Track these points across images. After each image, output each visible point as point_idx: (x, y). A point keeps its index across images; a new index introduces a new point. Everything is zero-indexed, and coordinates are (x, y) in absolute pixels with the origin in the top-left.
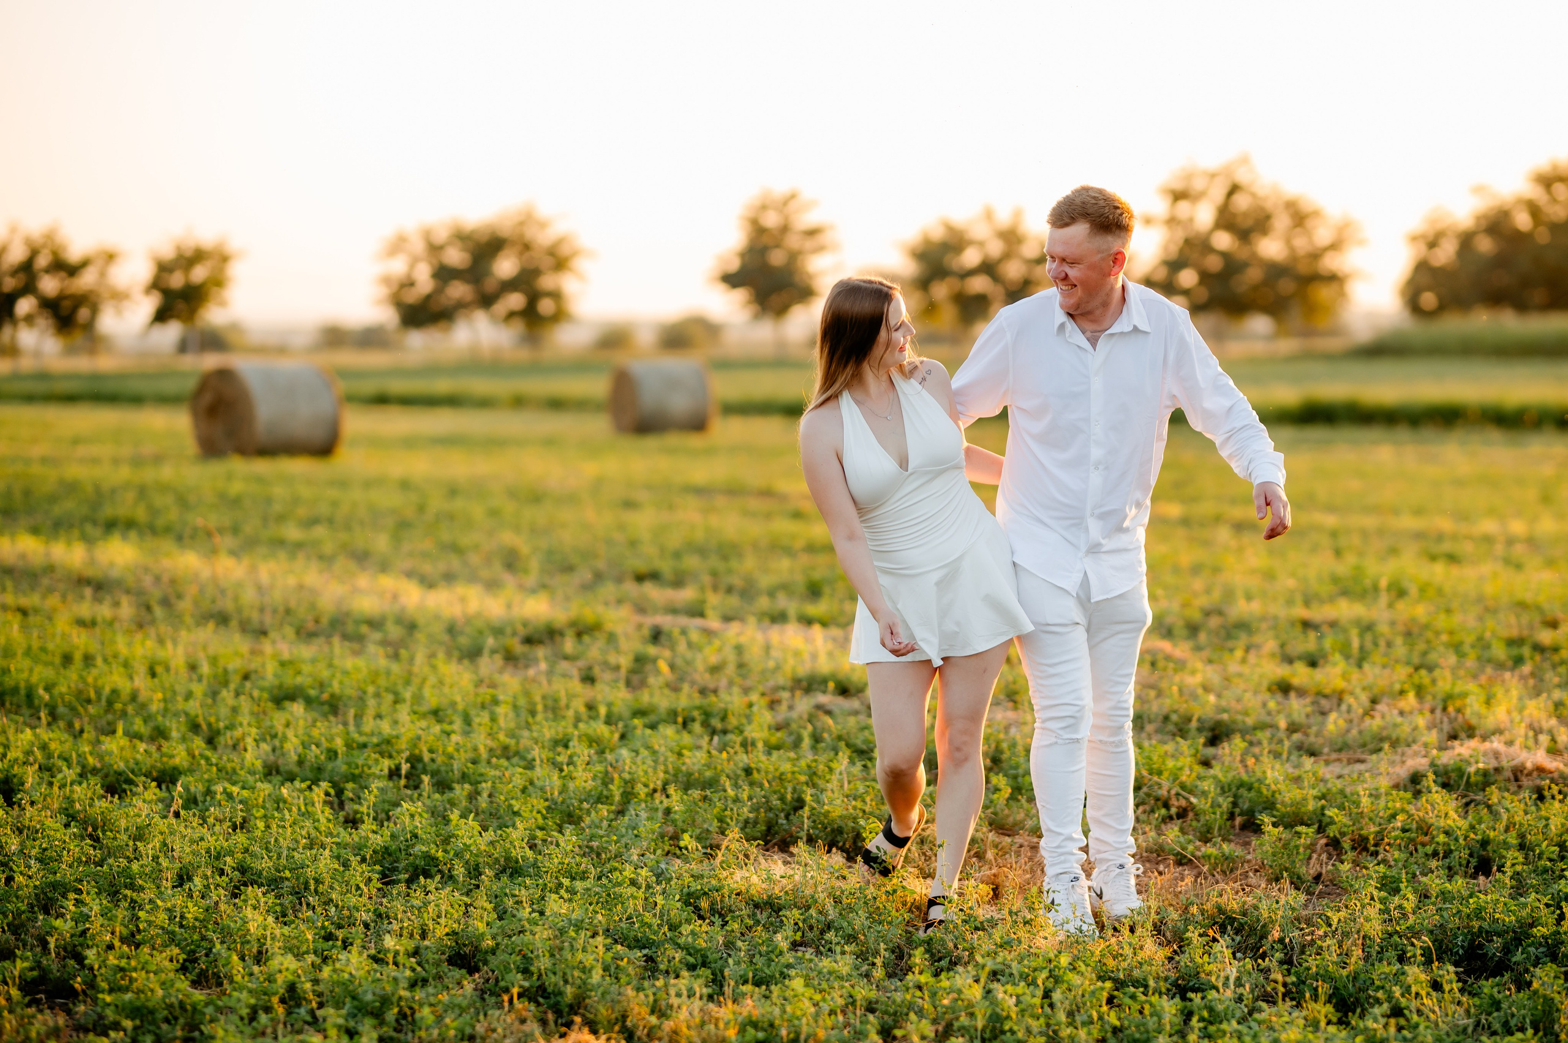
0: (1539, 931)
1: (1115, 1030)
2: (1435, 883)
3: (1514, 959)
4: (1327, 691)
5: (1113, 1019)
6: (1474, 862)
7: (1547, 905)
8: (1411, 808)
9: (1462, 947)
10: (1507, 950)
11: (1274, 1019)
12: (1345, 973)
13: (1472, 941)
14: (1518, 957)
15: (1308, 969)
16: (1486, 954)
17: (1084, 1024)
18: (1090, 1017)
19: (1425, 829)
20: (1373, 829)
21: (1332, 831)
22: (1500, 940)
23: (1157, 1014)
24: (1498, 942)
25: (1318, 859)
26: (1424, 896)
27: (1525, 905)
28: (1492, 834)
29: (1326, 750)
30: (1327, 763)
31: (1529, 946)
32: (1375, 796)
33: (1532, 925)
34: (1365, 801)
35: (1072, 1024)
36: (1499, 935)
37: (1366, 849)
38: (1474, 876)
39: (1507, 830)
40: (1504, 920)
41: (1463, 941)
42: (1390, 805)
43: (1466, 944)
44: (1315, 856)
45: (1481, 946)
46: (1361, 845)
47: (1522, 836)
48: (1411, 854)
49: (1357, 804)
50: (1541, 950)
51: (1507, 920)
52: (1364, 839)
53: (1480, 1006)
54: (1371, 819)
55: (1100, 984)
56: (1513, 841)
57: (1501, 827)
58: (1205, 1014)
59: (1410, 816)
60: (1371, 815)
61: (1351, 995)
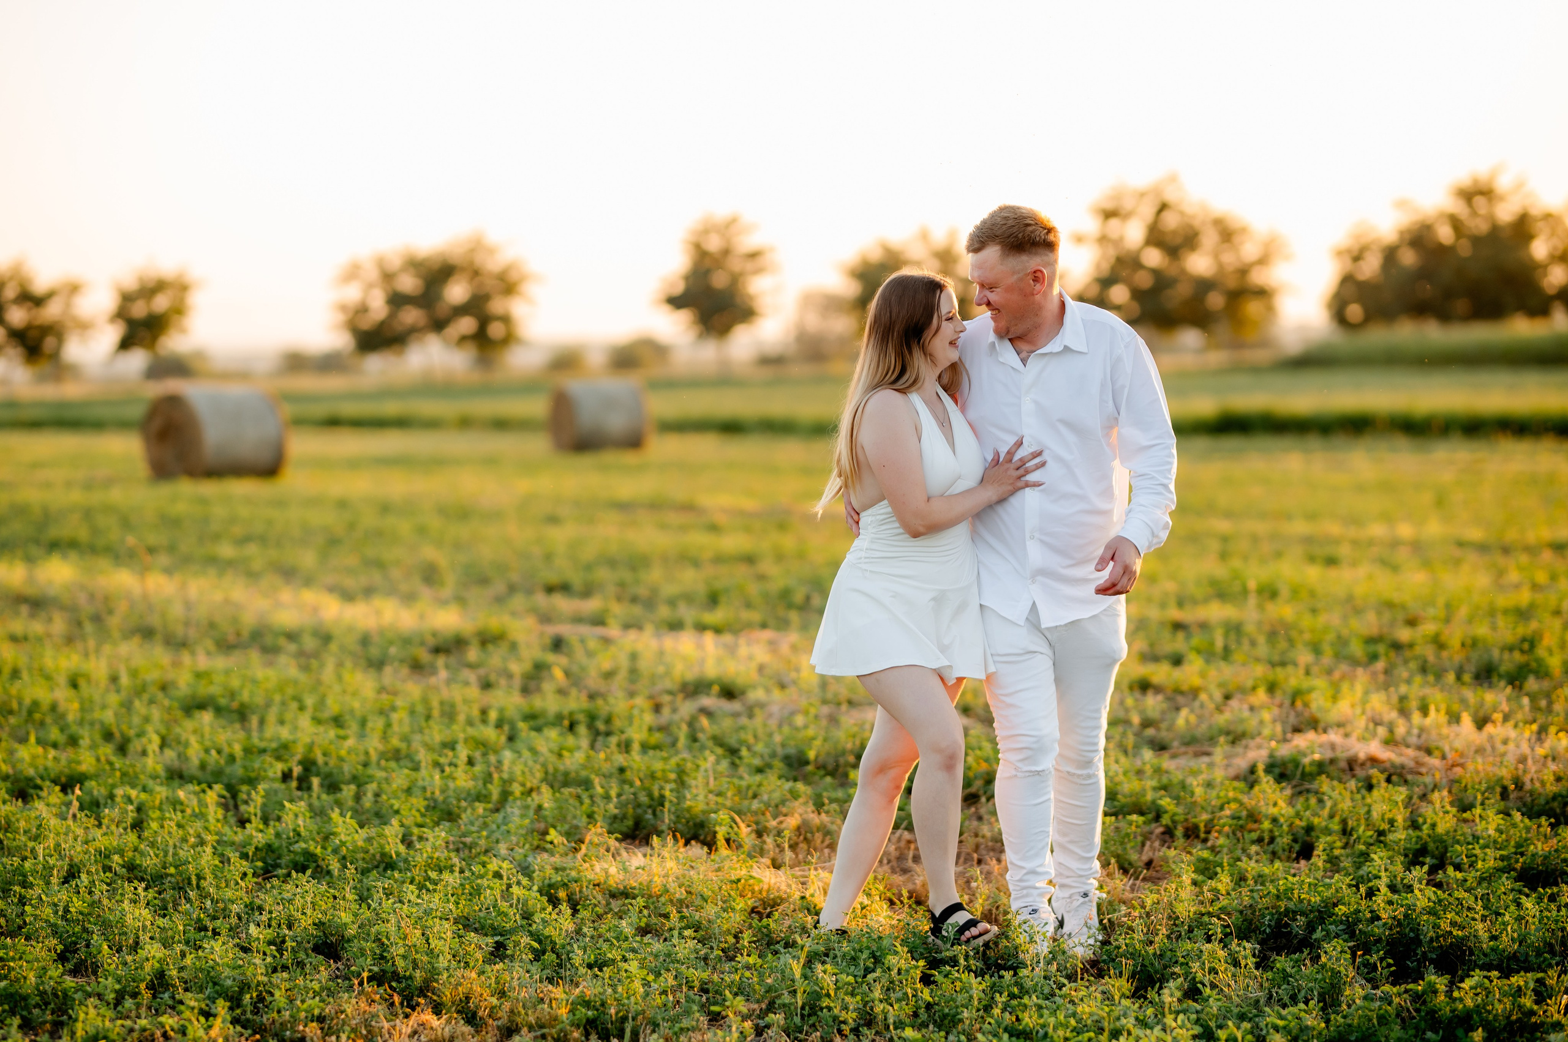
0: (1341, 910)
1: (929, 1006)
2: (1251, 867)
3: (1314, 937)
4: (1185, 688)
5: (926, 995)
6: (1297, 847)
7: (1350, 886)
8: (1245, 799)
9: (1269, 926)
10: (1311, 928)
11: (1073, 993)
12: (1150, 950)
13: (1279, 921)
14: (1318, 934)
15: (1118, 947)
16: (1291, 932)
17: (898, 1000)
18: (906, 994)
19: (1254, 817)
20: (1205, 817)
21: (1166, 820)
22: (1303, 919)
23: (966, 989)
24: (1301, 920)
25: (1151, 846)
26: (1241, 879)
27: (1329, 886)
28: (1316, 821)
29: (1176, 744)
30: (1174, 756)
31: (1331, 924)
32: (1209, 785)
33: (1335, 905)
34: (1199, 791)
35: (887, 1001)
36: (1303, 914)
37: (1197, 837)
38: (1297, 860)
39: (1331, 816)
40: (1309, 901)
41: (1270, 920)
42: (1222, 794)
43: (1273, 923)
44: (1148, 843)
45: (1287, 925)
46: (1192, 833)
47: (1344, 822)
48: (1238, 840)
49: (1192, 794)
50: (1341, 927)
51: (1313, 900)
52: (1196, 827)
53: (1273, 980)
54: (1203, 808)
55: (914, 962)
56: (1335, 826)
57: (1326, 812)
58: (1016, 990)
59: (1241, 804)
60: (1203, 803)
61: (1156, 972)
